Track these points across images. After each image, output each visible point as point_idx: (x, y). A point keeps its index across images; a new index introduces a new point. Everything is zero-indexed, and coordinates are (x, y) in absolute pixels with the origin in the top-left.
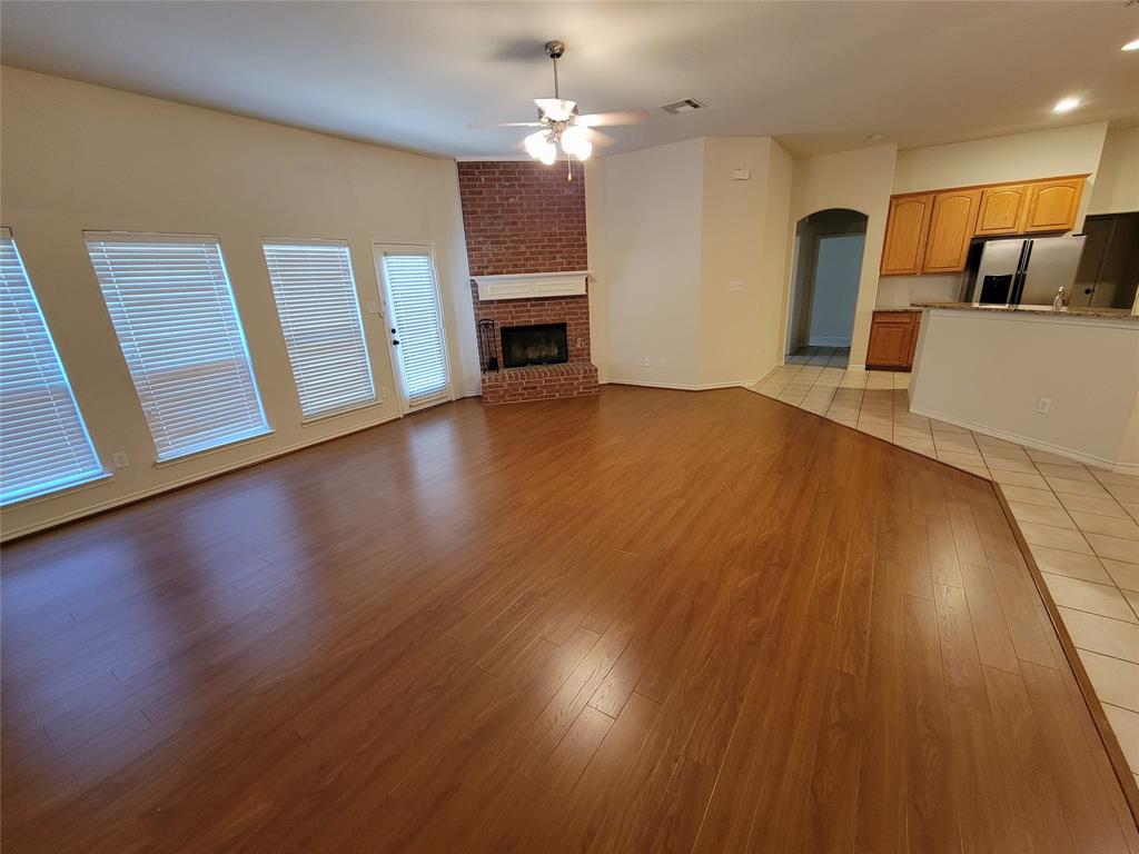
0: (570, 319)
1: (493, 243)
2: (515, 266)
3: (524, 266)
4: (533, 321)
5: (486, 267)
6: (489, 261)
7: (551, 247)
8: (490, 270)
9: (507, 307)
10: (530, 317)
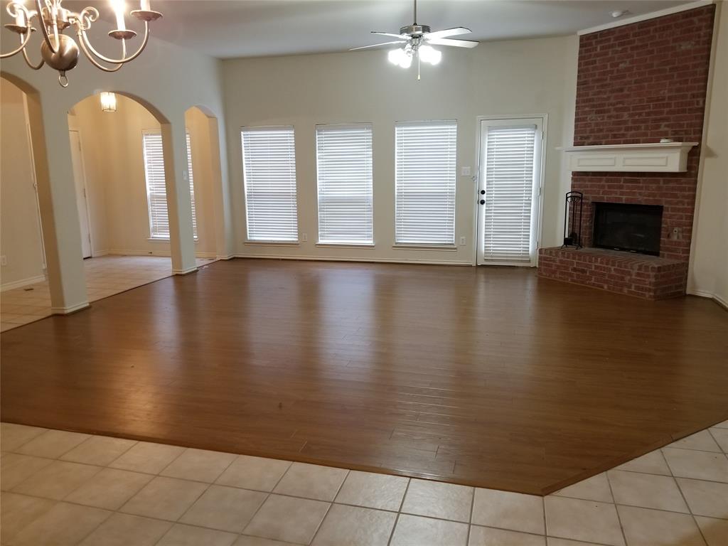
0: (667, 202)
1: (598, 112)
2: (615, 136)
3: (623, 135)
4: (624, 199)
5: (587, 138)
6: (592, 131)
7: (656, 113)
8: (591, 140)
9: (600, 180)
10: (622, 194)
